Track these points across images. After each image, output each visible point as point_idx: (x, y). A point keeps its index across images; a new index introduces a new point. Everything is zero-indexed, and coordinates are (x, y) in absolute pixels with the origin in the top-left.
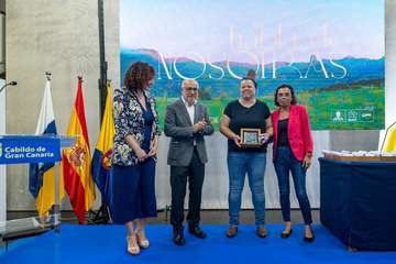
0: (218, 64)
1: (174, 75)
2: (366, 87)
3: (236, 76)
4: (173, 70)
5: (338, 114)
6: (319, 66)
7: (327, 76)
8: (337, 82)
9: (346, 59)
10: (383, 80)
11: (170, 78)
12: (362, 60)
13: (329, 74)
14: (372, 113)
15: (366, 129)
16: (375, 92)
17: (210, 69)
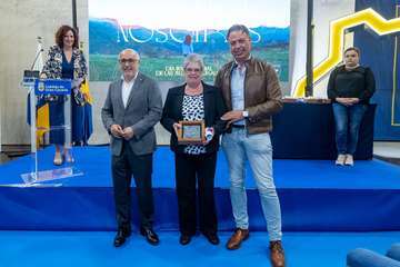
0: (163, 30)
1: (129, 38)
2: (275, 49)
4: (129, 35)
9: (260, 27)
10: (288, 44)
11: (126, 40)
12: (274, 28)
14: (279, 69)
16: (281, 53)
17: (156, 34)
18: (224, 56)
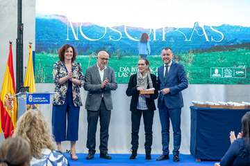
0: (117, 28)
1: (80, 36)
2: (239, 50)
3: (131, 38)
4: (79, 33)
5: (217, 71)
6: (201, 31)
7: (208, 40)
8: (216, 45)
9: (223, 25)
11: (76, 39)
12: (238, 27)
13: (209, 37)
14: (244, 70)
15: (239, 83)
16: (246, 54)
17: (110, 32)
18: (184, 56)
